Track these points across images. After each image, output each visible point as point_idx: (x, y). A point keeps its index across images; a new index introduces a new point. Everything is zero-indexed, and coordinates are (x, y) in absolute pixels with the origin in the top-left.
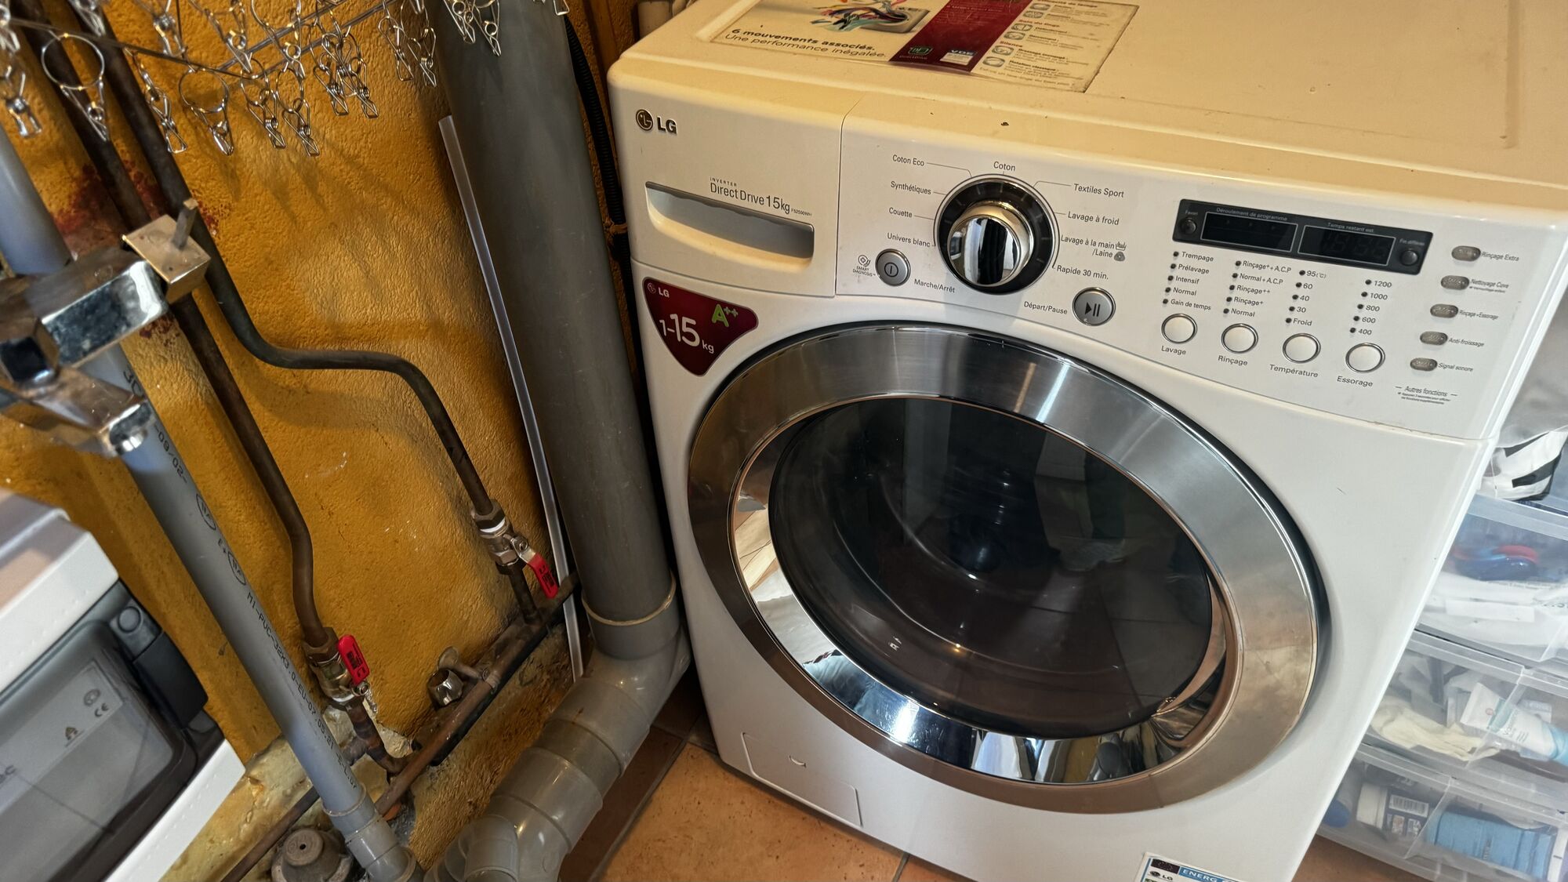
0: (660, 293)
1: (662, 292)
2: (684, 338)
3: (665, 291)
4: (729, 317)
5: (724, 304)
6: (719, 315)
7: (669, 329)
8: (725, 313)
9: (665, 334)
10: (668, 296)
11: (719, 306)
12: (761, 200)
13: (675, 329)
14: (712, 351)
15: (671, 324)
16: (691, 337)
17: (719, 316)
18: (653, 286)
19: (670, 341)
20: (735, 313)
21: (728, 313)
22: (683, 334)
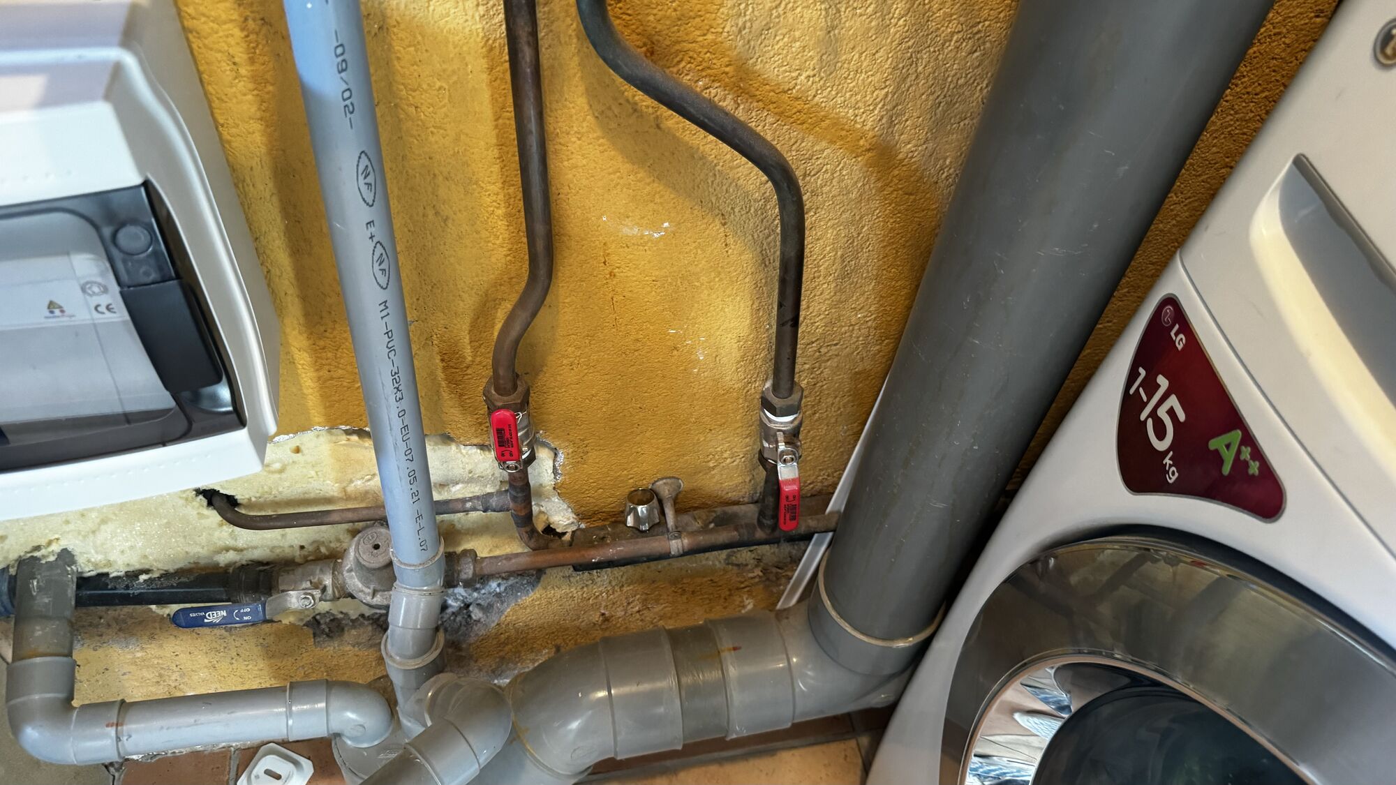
0: (1172, 334)
1: (1176, 335)
2: (1150, 422)
3: (1181, 336)
4: (1240, 464)
5: (1248, 439)
6: (1228, 446)
7: (1141, 390)
8: (1239, 452)
9: (1132, 391)
10: (1180, 347)
11: (1237, 435)
13: (1150, 397)
14: (1172, 479)
15: (1151, 387)
16: (1161, 433)
17: (1225, 445)
18: (1173, 311)
19: (1130, 406)
20: (1254, 468)
21: (1242, 457)
22: (1153, 414)
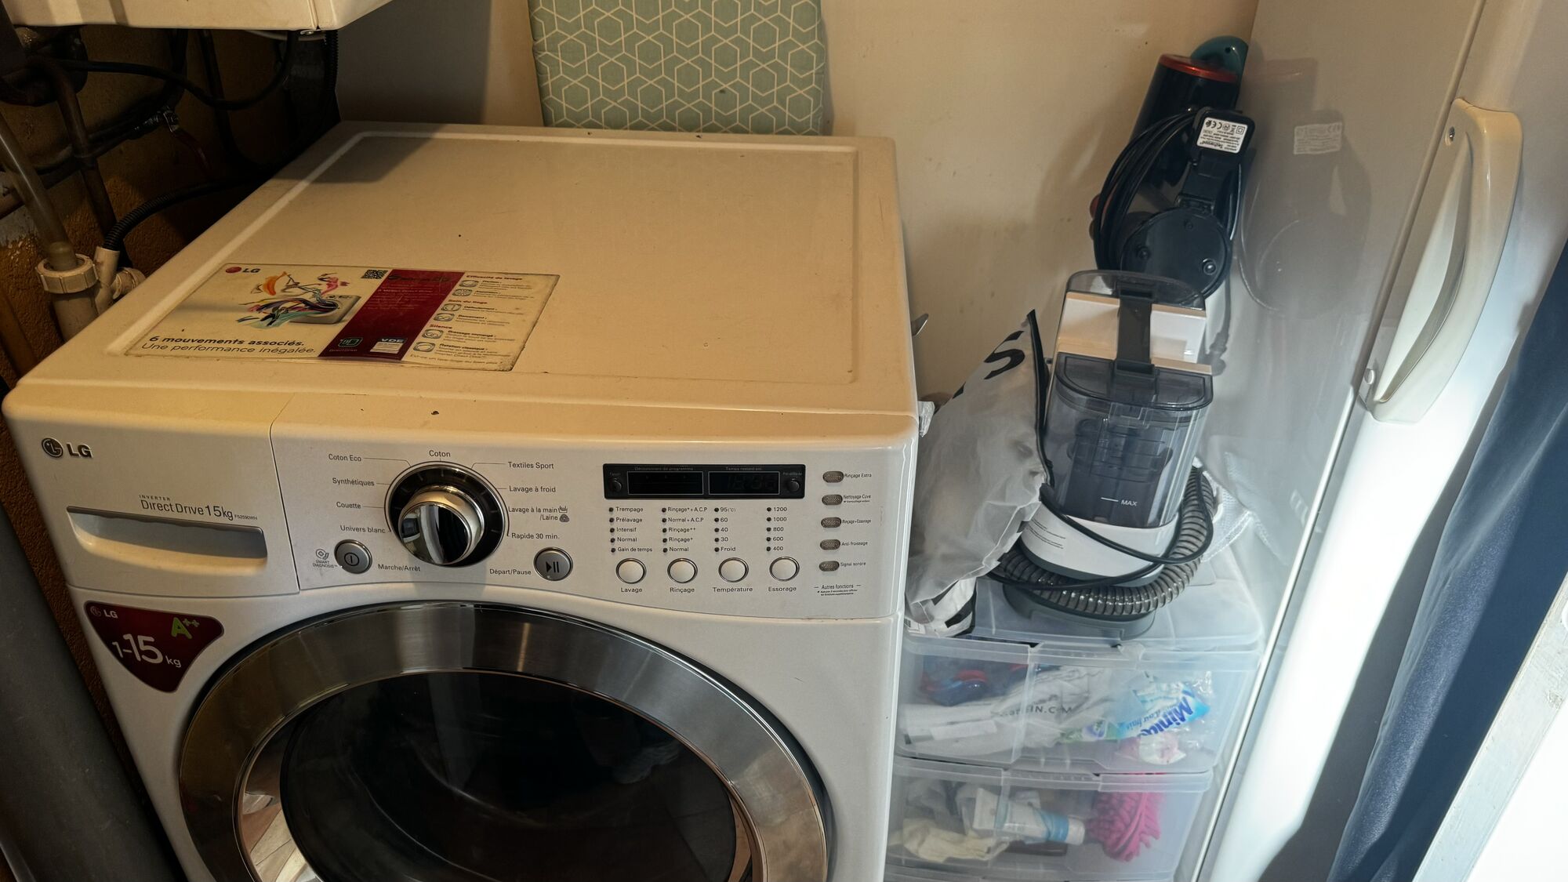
1: (108, 614)
2: (144, 657)
3: (111, 612)
4: (190, 628)
5: (182, 617)
6: (179, 628)
7: (124, 650)
8: (185, 625)
9: (121, 655)
10: (116, 617)
11: (176, 620)
12: (200, 511)
13: (131, 648)
14: (179, 665)
15: (126, 644)
16: (154, 656)
17: (177, 629)
18: (96, 610)
19: (129, 662)
20: (196, 624)
21: (188, 625)
22: (141, 653)
